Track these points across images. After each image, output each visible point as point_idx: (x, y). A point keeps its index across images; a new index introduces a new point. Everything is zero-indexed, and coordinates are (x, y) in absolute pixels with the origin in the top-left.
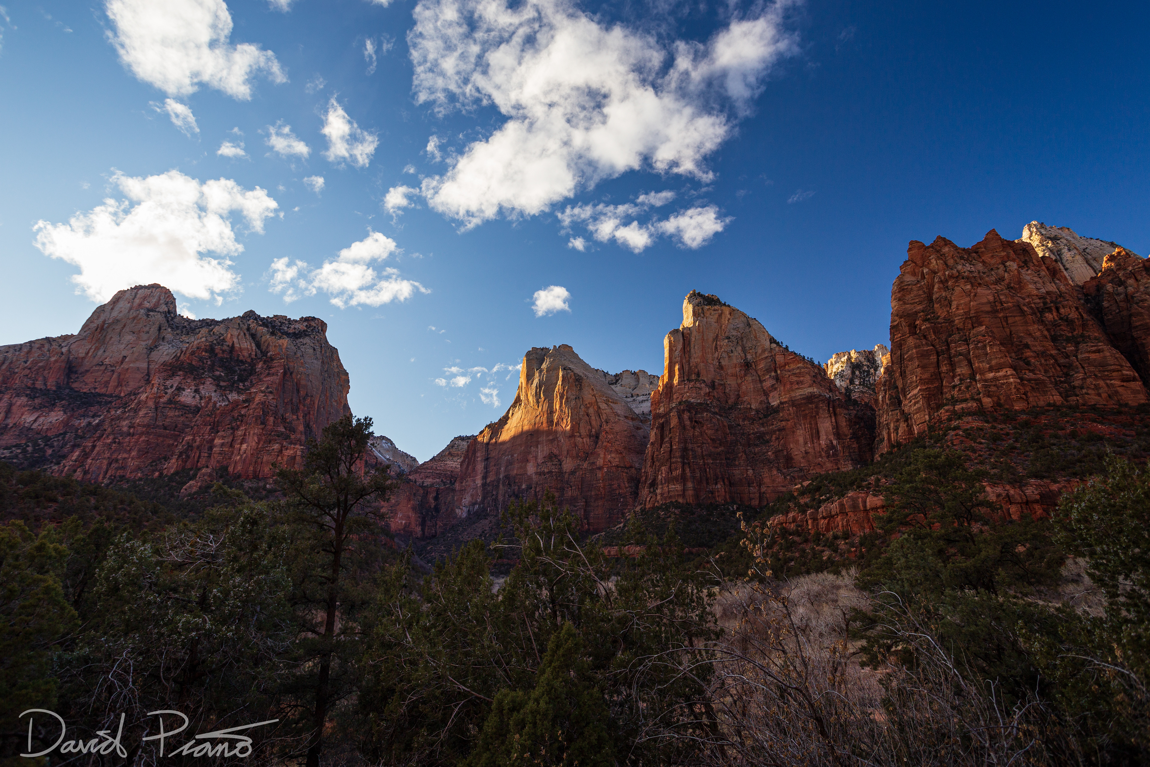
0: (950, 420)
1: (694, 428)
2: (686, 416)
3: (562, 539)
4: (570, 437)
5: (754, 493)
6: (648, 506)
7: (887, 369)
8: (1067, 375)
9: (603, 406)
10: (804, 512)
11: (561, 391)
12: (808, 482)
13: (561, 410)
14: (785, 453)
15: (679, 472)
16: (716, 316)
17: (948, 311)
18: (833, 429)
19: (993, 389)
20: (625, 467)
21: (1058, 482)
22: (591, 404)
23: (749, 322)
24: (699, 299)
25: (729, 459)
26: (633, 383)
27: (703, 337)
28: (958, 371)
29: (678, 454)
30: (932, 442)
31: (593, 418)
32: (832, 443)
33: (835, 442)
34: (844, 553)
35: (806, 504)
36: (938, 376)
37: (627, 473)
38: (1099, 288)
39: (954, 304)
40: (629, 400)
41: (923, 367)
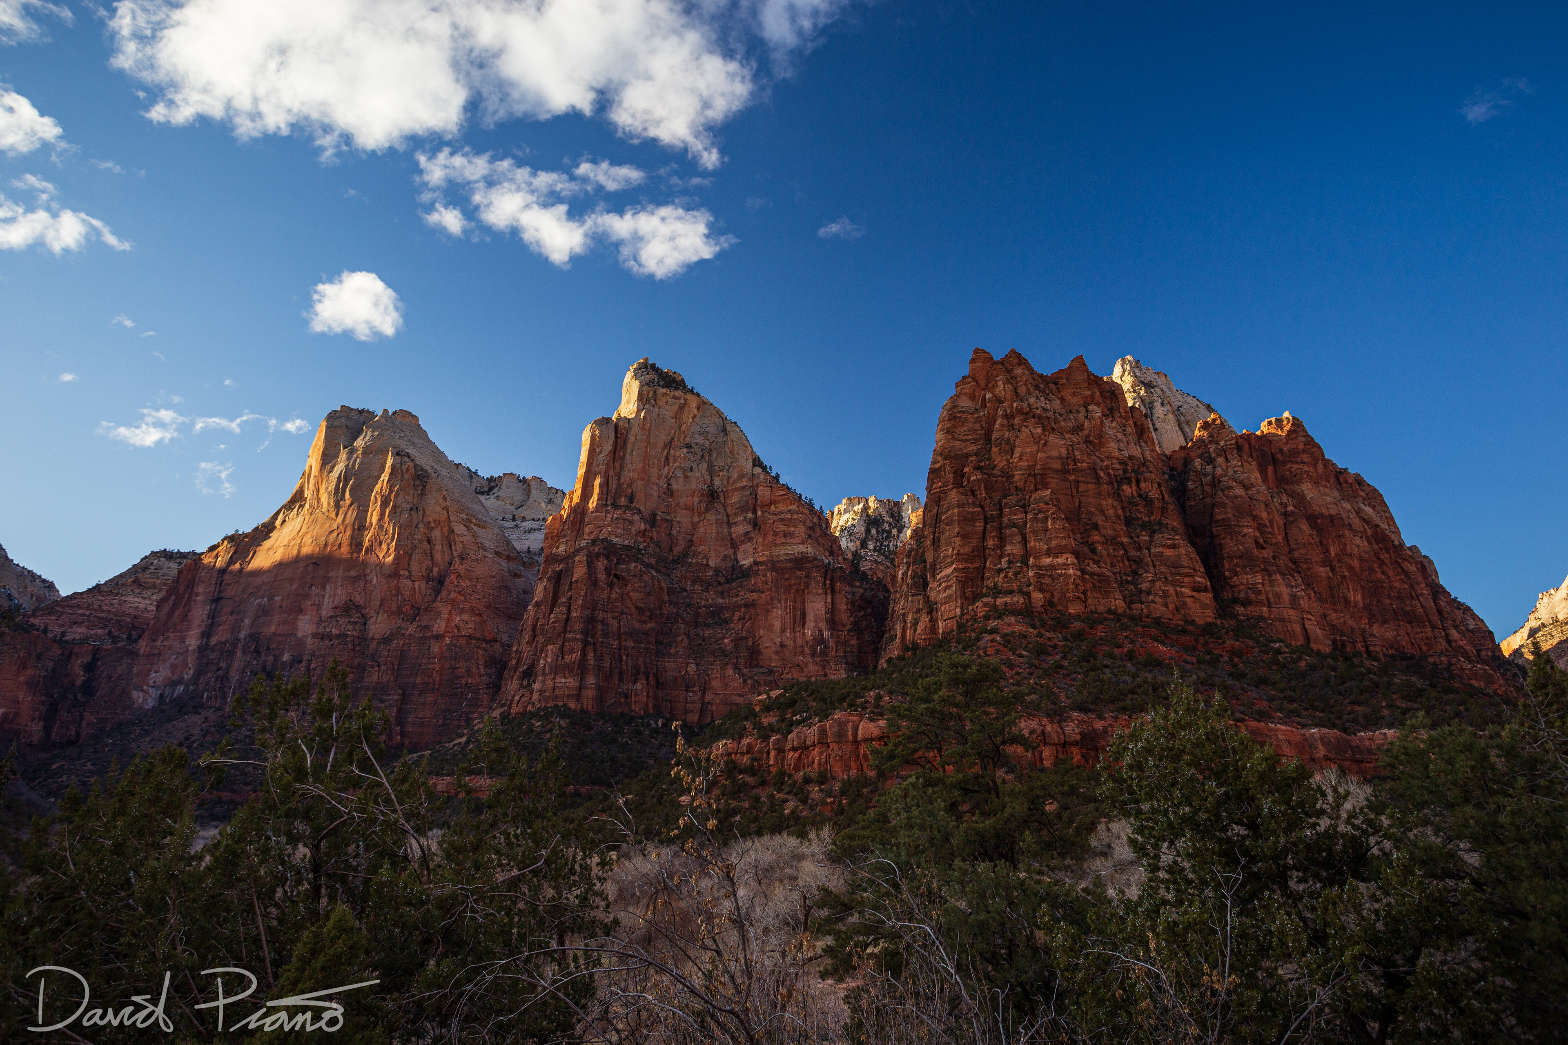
0: (987, 618)
1: (611, 585)
2: (601, 564)
3: (350, 754)
4: (390, 576)
5: (694, 702)
6: (514, 710)
7: (915, 532)
8: (1135, 573)
9: (459, 529)
10: (765, 738)
11: (385, 492)
12: (778, 692)
13: (381, 527)
14: (750, 643)
15: (576, 656)
16: (675, 408)
17: (1008, 460)
18: (826, 613)
19: (1047, 580)
20: (484, 640)
21: (1104, 719)
22: (438, 522)
23: (725, 427)
24: (653, 375)
25: (661, 643)
26: (519, 497)
27: (648, 437)
28: (1008, 548)
29: (578, 627)
30: (960, 647)
31: (438, 547)
32: (822, 635)
33: (826, 634)
34: (817, 805)
35: (770, 725)
36: (980, 553)
37: (485, 650)
38: (1187, 462)
39: (1018, 451)
40: (507, 524)
41: (964, 536)
